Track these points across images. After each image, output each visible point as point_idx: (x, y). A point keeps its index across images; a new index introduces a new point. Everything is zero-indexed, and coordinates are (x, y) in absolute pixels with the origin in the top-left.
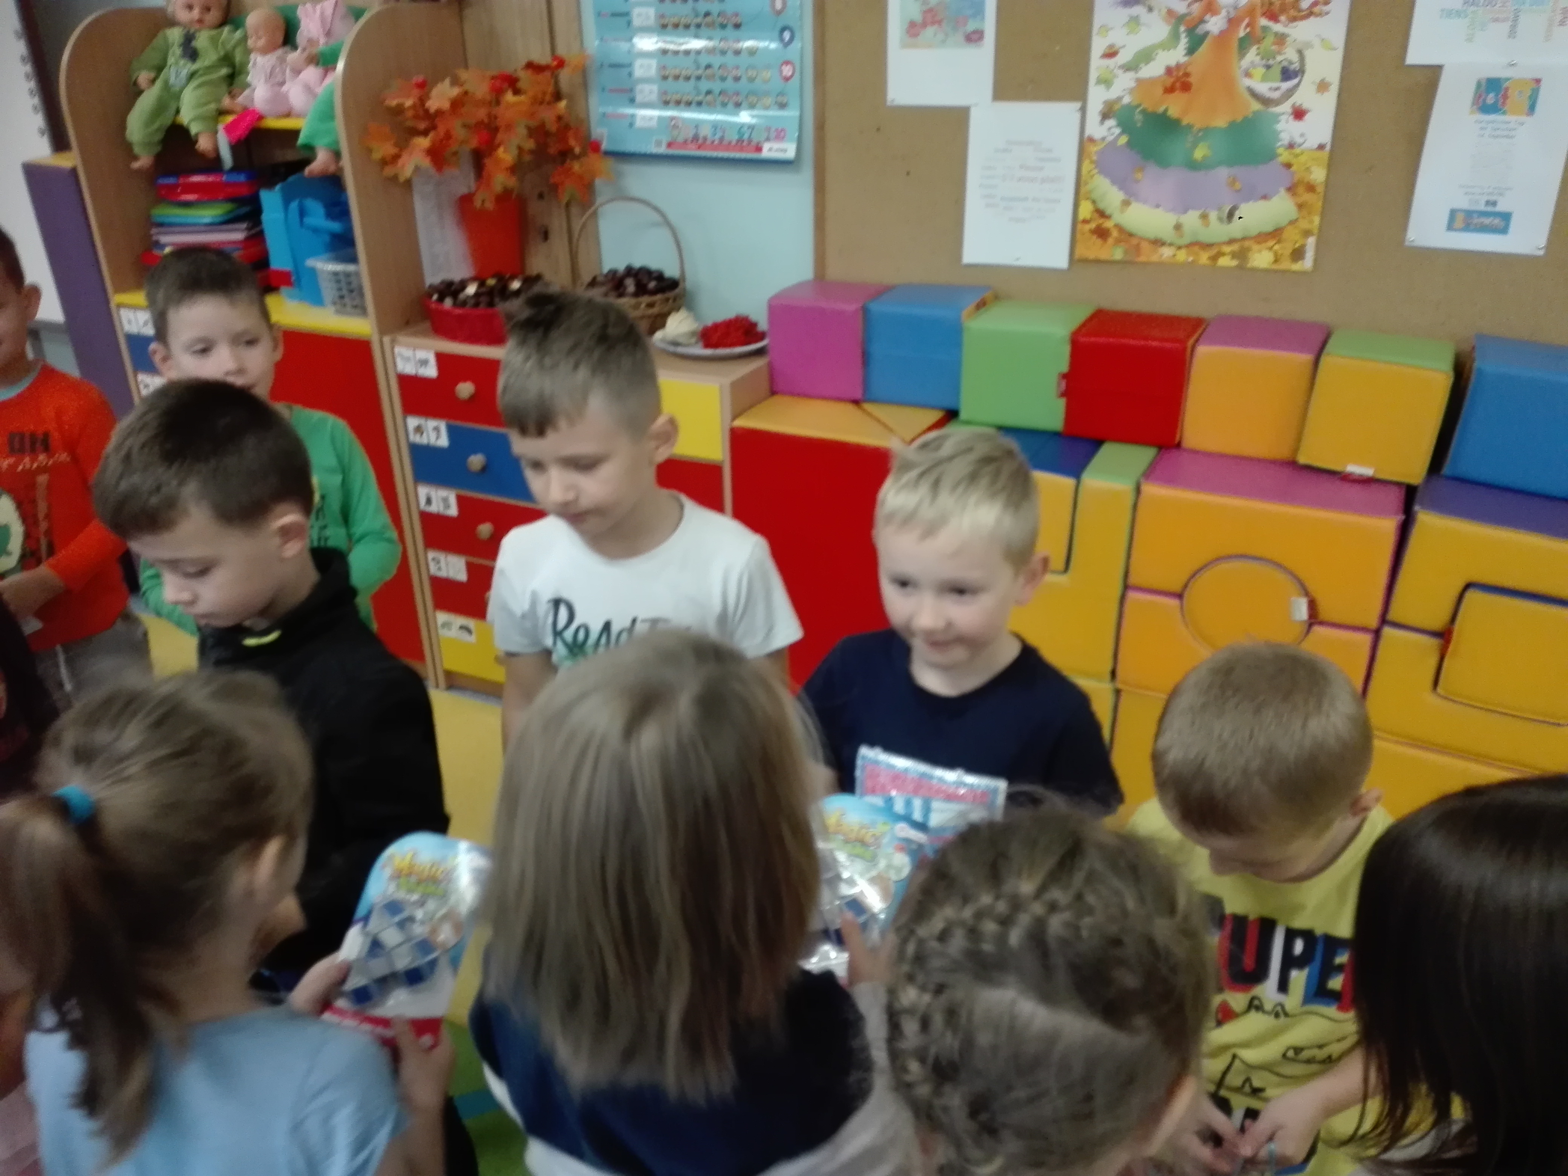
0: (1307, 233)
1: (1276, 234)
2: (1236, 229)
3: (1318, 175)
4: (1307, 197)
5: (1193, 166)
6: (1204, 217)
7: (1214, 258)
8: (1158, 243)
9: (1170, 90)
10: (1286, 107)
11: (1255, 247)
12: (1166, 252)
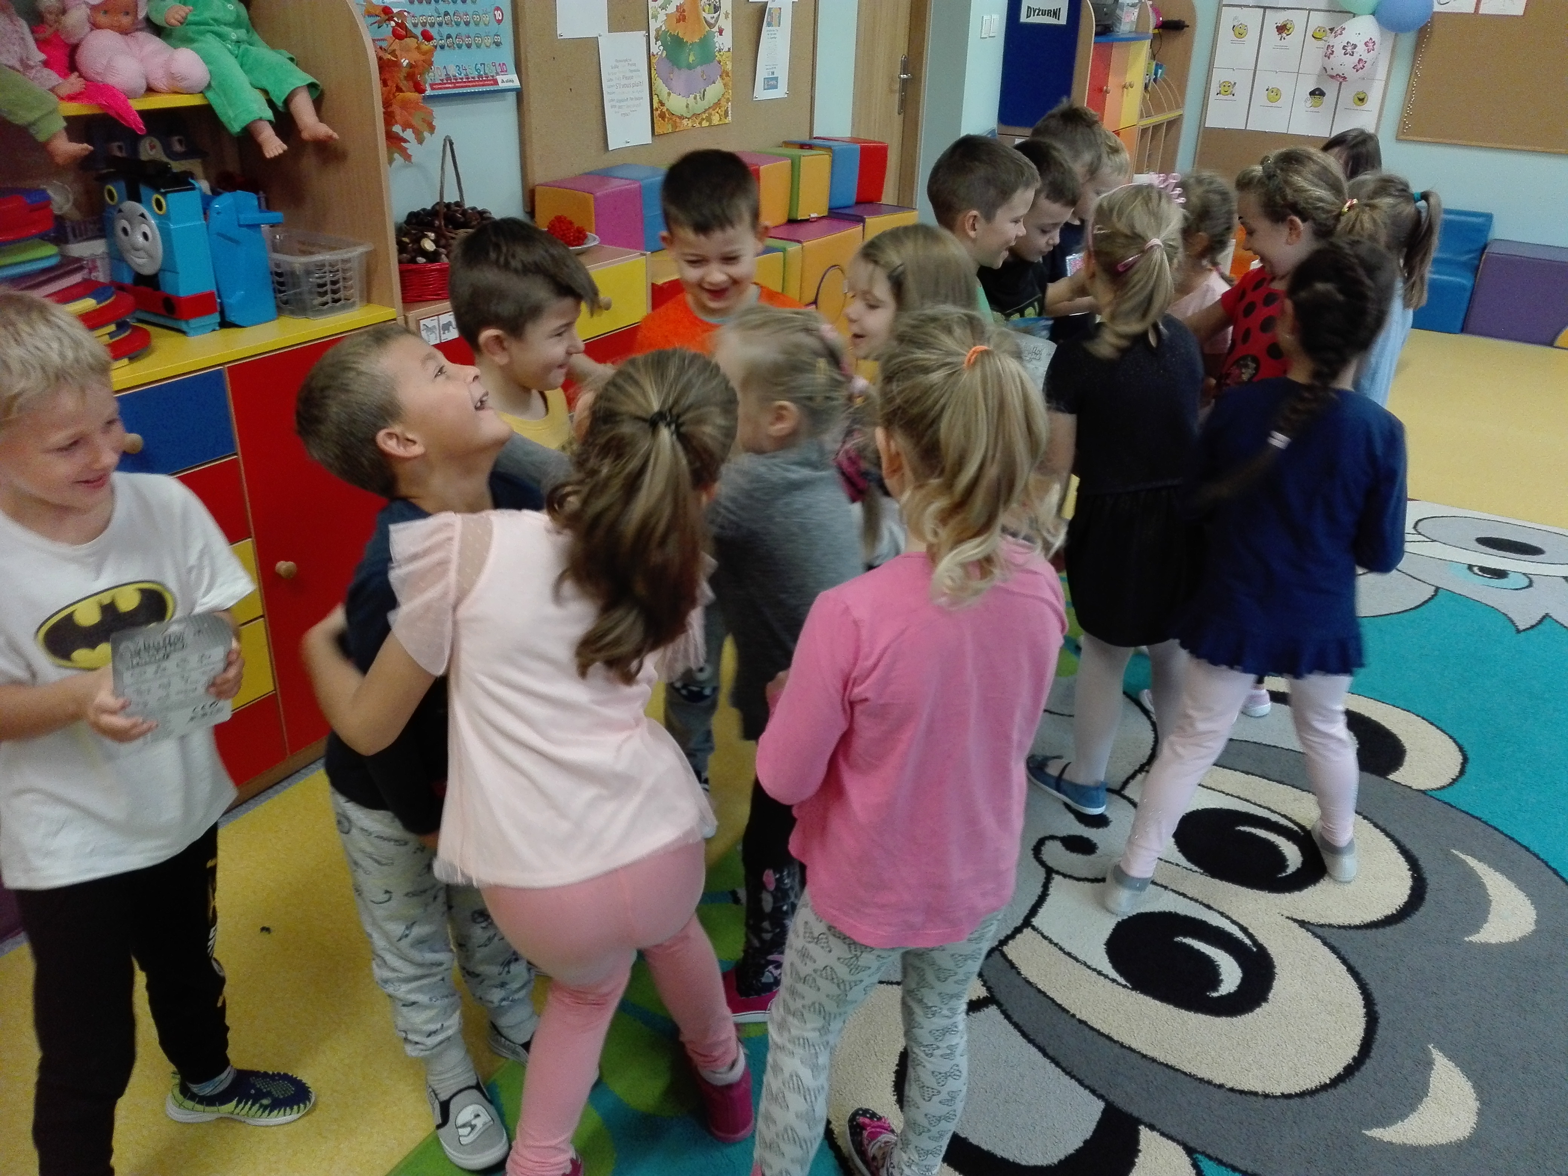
0: (728, 100)
1: (717, 104)
2: (705, 104)
3: (729, 67)
4: (727, 79)
5: (690, 67)
6: (695, 98)
7: (700, 123)
8: (682, 118)
9: (678, 21)
10: (716, 29)
11: (713, 112)
12: (685, 122)
